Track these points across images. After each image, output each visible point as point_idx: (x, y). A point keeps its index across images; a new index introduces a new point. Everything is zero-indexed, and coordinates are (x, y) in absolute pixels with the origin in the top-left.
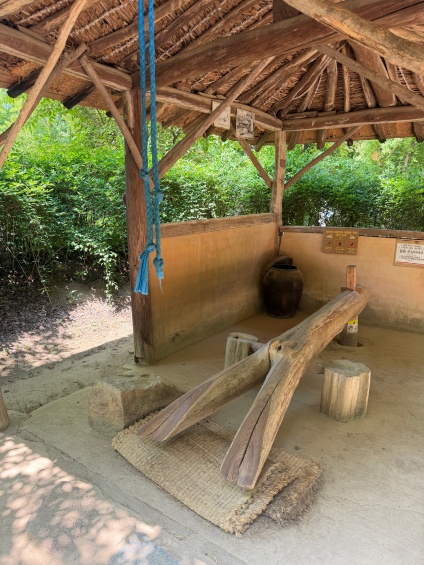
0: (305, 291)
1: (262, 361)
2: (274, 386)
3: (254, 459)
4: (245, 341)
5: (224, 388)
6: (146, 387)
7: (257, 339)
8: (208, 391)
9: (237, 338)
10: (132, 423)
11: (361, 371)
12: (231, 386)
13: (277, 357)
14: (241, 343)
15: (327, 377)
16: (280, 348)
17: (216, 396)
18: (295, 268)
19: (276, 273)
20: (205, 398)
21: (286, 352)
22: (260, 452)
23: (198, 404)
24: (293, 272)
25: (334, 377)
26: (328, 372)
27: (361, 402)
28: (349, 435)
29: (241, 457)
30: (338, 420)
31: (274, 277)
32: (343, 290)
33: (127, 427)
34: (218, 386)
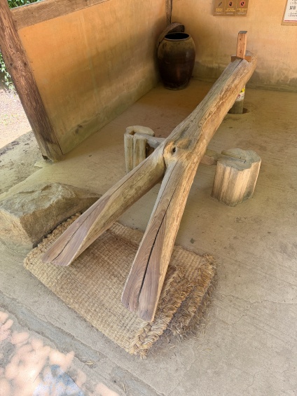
0: (197, 59)
1: (158, 164)
2: (169, 198)
3: (153, 287)
4: (140, 137)
5: (122, 201)
6: (47, 205)
7: (152, 133)
8: (106, 207)
9: (133, 133)
10: (41, 241)
11: (252, 161)
12: (128, 197)
13: (172, 160)
14: (137, 141)
15: (220, 170)
16: (174, 150)
17: (114, 211)
18: (186, 36)
19: (170, 43)
20: (103, 217)
21: (180, 154)
22: (158, 278)
23: (97, 224)
24: (186, 41)
25: (226, 171)
26: (221, 166)
27: (250, 187)
28: (238, 220)
29: (140, 284)
30: (228, 205)
31: (168, 48)
32: (234, 59)
33: (35, 246)
34: (115, 201)
